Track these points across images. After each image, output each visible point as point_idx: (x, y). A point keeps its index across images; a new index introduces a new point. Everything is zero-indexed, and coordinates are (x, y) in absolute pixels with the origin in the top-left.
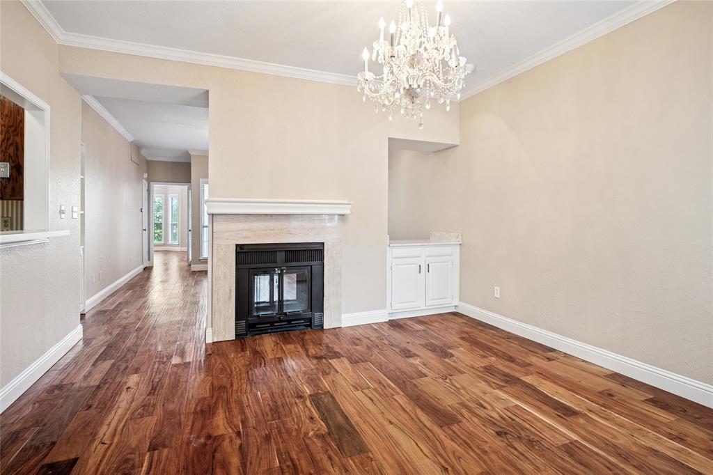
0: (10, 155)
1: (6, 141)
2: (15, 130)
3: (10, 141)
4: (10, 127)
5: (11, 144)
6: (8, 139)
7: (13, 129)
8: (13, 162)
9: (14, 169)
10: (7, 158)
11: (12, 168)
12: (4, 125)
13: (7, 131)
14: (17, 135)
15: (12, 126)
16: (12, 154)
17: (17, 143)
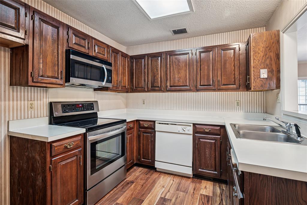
0: (267, 64)
1: (265, 56)
2: (270, 49)
3: (267, 56)
4: (267, 47)
5: (268, 58)
6: (266, 55)
7: (269, 48)
8: (269, 68)
9: (270, 73)
10: (266, 66)
11: (268, 72)
12: (264, 47)
13: (266, 50)
14: (271, 52)
15: (268, 47)
16: (268, 64)
17: (271, 56)
